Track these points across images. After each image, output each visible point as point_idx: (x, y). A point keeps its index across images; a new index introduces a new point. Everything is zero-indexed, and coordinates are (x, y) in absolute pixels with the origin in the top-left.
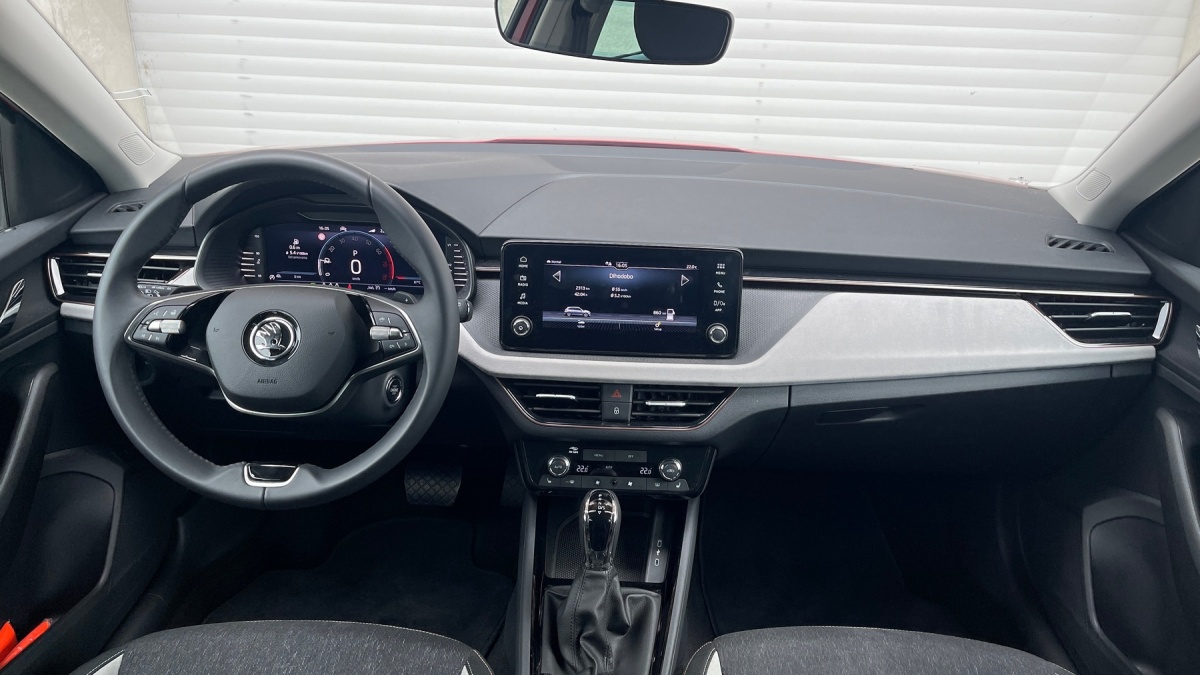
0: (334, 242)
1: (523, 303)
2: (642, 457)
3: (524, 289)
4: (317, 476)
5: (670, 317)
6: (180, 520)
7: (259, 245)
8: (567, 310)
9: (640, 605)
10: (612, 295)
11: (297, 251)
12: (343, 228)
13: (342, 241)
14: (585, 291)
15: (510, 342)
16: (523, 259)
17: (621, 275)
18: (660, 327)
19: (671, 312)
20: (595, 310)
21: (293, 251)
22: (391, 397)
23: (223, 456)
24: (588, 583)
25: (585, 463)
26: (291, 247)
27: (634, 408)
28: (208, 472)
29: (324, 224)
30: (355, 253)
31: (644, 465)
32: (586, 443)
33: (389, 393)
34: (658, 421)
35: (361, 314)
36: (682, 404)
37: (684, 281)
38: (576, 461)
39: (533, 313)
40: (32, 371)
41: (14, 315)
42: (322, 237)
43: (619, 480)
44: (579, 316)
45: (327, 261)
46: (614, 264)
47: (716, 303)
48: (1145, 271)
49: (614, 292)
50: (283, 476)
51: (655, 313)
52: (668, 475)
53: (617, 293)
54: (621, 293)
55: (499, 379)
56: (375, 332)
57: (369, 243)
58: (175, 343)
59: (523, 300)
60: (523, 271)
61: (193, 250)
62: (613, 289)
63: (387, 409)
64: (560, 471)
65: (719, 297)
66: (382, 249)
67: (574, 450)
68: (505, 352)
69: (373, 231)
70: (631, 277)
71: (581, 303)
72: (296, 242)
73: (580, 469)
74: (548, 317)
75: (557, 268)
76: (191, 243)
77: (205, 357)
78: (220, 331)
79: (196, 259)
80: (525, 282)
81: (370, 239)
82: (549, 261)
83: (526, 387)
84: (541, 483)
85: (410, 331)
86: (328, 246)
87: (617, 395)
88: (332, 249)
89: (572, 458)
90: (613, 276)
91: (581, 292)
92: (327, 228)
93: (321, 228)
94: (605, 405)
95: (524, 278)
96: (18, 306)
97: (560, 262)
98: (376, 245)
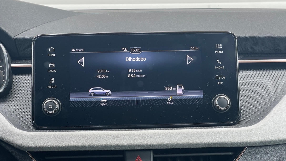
1: (53, 87)
3: (52, 75)
5: (180, 92)
8: (91, 91)
10: (129, 76)
14: (106, 74)
15: (41, 122)
16: (52, 49)
18: (172, 100)
19: (180, 87)
20: (115, 90)
37: (189, 61)
39: (61, 94)
44: (102, 95)
46: (129, 50)
47: (217, 77)
49: (131, 73)
51: (167, 88)
53: (133, 73)
54: (137, 73)
55: (30, 152)
59: (52, 84)
60: (52, 60)
62: (129, 71)
65: (219, 72)
68: (37, 131)
70: (144, 59)
71: (103, 84)
74: (74, 98)
75: (81, 56)
80: (53, 69)
82: (73, 50)
87: (139, 160)
90: (129, 59)
91: (102, 74)
95: (53, 65)
97: (83, 50)
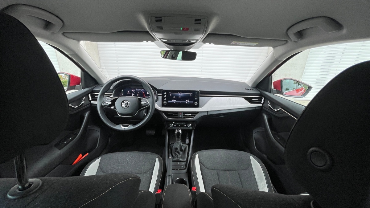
0: (135, 91)
2: (185, 123)
4: (133, 126)
5: (189, 101)
6: (109, 138)
7: (123, 92)
8: (172, 100)
9: (185, 147)
10: (179, 98)
11: (129, 93)
12: (136, 89)
15: (163, 106)
16: (165, 93)
17: (181, 95)
18: (187, 103)
20: (177, 100)
22: (144, 115)
23: (117, 123)
24: (177, 143)
27: (183, 116)
28: (115, 126)
29: (133, 88)
30: (138, 93)
31: (185, 125)
32: (176, 121)
33: (144, 114)
34: (187, 118)
35: (140, 100)
36: (191, 115)
37: (190, 95)
38: (174, 124)
39: (167, 101)
40: (86, 112)
41: (83, 103)
42: (133, 90)
43: (181, 127)
44: (174, 101)
45: (134, 94)
46: (179, 93)
47: (196, 99)
48: (260, 93)
50: (127, 126)
51: (186, 100)
52: (189, 126)
54: (181, 97)
55: (162, 111)
56: (142, 103)
57: (140, 91)
58: (110, 105)
59: (165, 99)
61: (112, 92)
63: (144, 117)
64: (172, 126)
67: (174, 123)
69: (142, 89)
71: (175, 99)
72: (129, 91)
73: (175, 126)
74: (169, 102)
75: (171, 94)
76: (112, 91)
77: (115, 108)
78: (117, 103)
79: (113, 94)
80: (165, 96)
82: (169, 93)
83: (166, 113)
84: (169, 128)
85: (148, 103)
87: (180, 114)
88: (134, 92)
89: (173, 124)
90: (179, 95)
91: (174, 97)
94: (179, 115)
96: (84, 102)
98: (142, 91)
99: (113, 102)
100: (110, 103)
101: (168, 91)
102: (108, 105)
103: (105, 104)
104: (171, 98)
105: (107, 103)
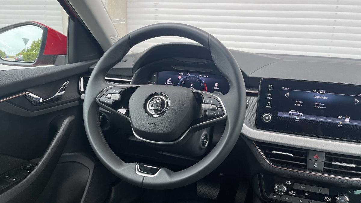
0: (184, 80)
1: (269, 107)
2: (326, 191)
3: (269, 100)
4: (169, 174)
5: (347, 120)
6: (113, 188)
7: (156, 79)
8: (291, 112)
10: (315, 106)
11: (169, 82)
12: (189, 74)
13: (187, 79)
14: (301, 103)
15: (260, 125)
16: (271, 86)
17: (321, 97)
18: (341, 124)
19: (348, 117)
20: (305, 113)
21: (168, 82)
22: (204, 144)
25: (294, 190)
26: (167, 81)
27: (326, 165)
28: (120, 165)
29: (181, 72)
30: (192, 84)
31: (327, 196)
32: (297, 179)
33: (203, 142)
34: (335, 173)
36: (353, 166)
37: (356, 102)
38: (289, 188)
39: (274, 113)
41: (61, 95)
42: (180, 77)
43: (313, 202)
44: (297, 115)
46: (317, 91)
49: (317, 105)
50: (153, 172)
51: (339, 117)
52: (343, 202)
53: (318, 105)
54: (320, 106)
55: (254, 141)
56: (204, 106)
57: (198, 81)
58: (117, 104)
59: (268, 105)
60: (270, 92)
62: (316, 103)
63: (201, 149)
64: (281, 192)
66: (203, 84)
67: (289, 182)
68: (258, 129)
69: (201, 76)
70: (327, 98)
71: (299, 109)
72: (170, 79)
73: (291, 192)
74: (280, 114)
75: (287, 91)
77: (128, 113)
79: (131, 80)
80: (270, 97)
81: (199, 79)
82: (283, 88)
83: (267, 147)
84: (270, 197)
85: (221, 107)
86: (182, 81)
87: (316, 157)
88: (183, 82)
89: (287, 186)
90: (316, 97)
91: (298, 103)
92: (182, 74)
93: (180, 74)
94: (310, 162)
95: (270, 95)
96: (63, 92)
97: (289, 88)
98: (201, 82)
99: (126, 95)
100: (117, 97)
101: (278, 83)
102: (110, 102)
103: (103, 99)
104: (289, 105)
105: (109, 96)
